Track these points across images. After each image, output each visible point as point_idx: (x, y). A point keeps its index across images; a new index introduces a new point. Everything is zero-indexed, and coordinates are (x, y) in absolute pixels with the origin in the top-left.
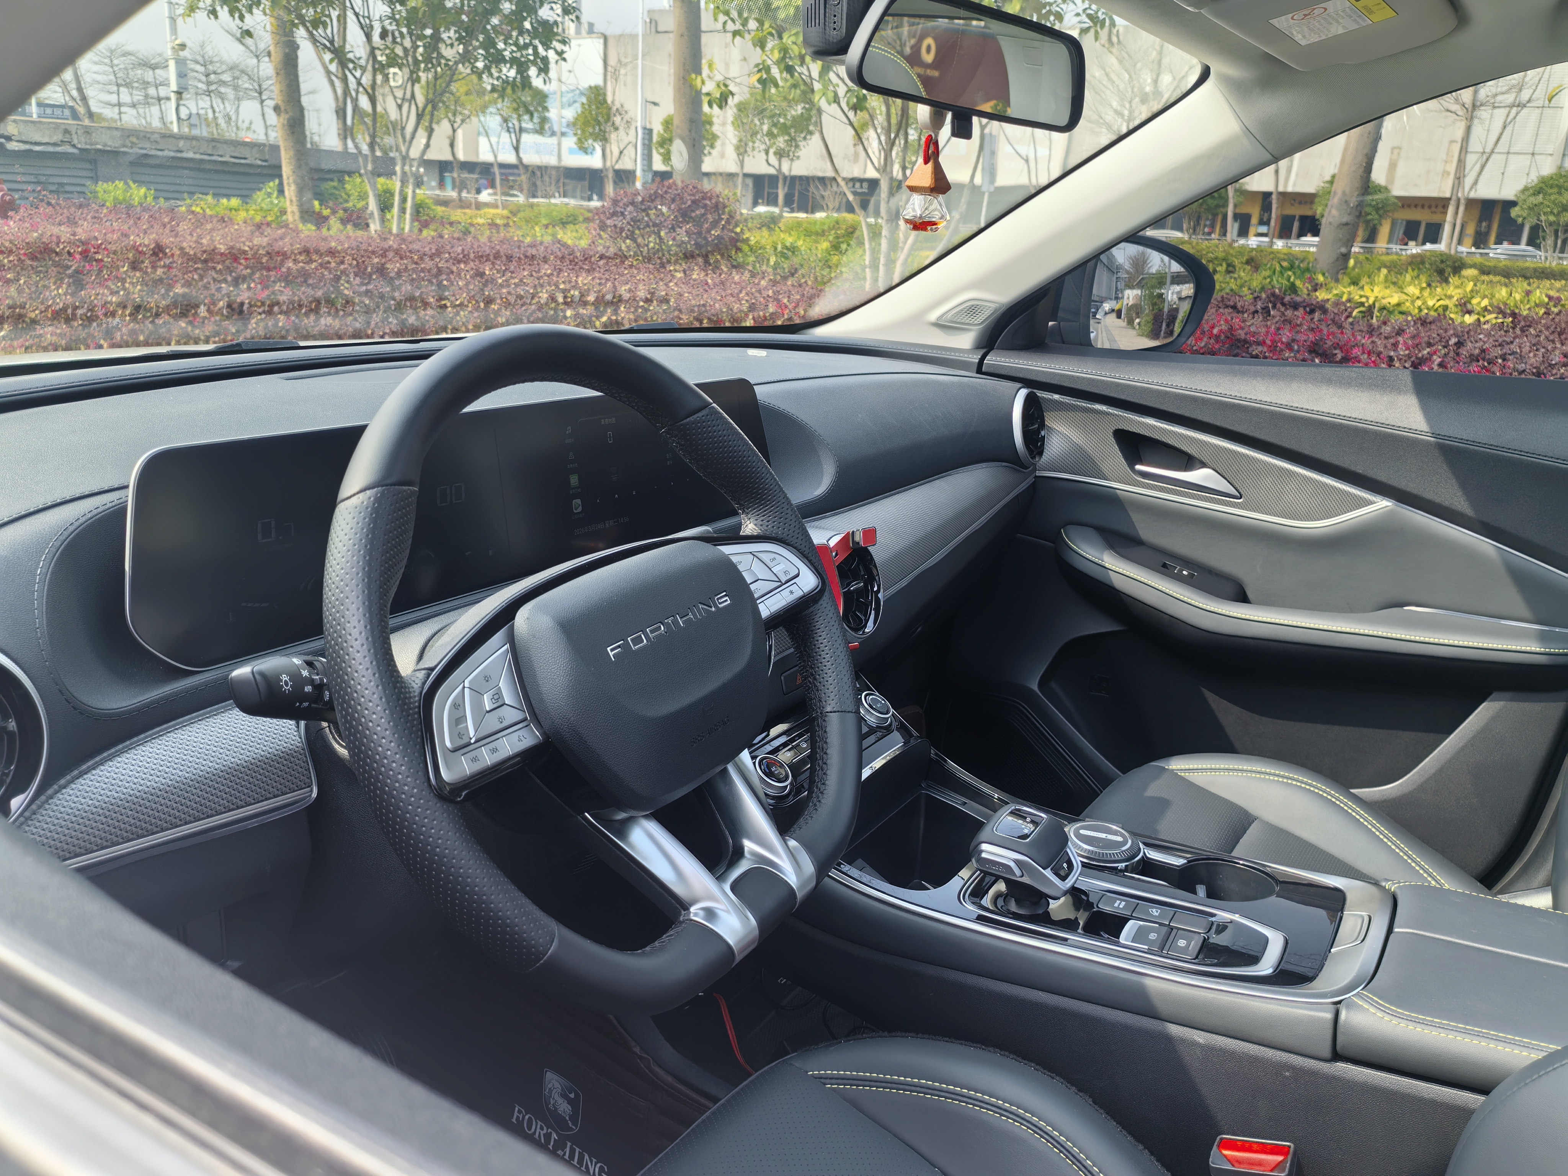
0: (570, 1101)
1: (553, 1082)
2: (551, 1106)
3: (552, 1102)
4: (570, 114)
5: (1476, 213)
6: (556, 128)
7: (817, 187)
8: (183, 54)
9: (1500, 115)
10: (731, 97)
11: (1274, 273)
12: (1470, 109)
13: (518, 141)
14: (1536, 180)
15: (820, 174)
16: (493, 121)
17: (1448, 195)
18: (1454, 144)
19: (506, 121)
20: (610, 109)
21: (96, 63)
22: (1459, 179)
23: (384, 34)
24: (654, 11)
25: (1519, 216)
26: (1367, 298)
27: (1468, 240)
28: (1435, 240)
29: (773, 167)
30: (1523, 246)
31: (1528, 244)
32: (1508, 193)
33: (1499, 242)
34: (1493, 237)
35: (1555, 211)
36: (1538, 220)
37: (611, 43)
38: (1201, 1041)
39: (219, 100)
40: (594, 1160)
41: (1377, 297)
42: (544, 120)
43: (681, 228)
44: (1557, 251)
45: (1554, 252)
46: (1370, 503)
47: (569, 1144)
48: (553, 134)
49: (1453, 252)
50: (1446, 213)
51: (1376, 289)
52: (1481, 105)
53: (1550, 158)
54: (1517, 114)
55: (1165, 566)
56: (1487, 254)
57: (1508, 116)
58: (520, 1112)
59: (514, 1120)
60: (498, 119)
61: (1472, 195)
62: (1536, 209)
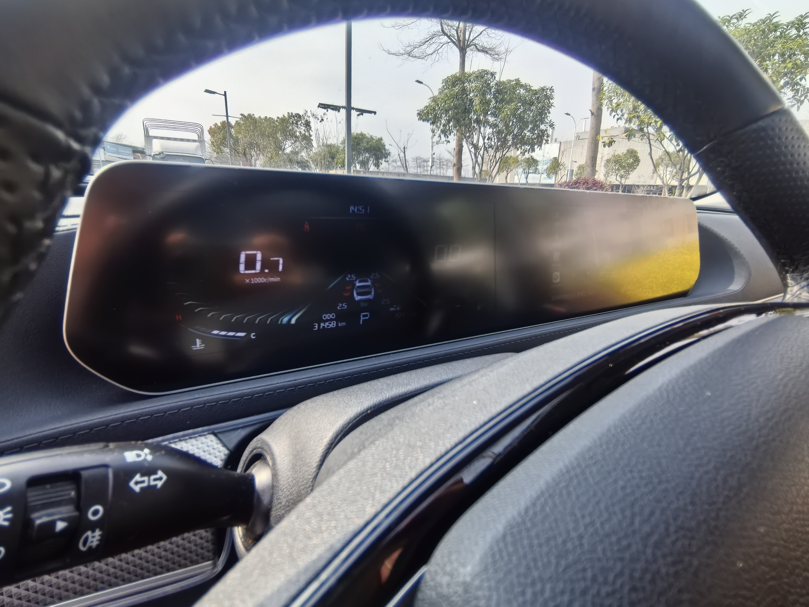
4: (545, 167)
6: (540, 172)
7: (635, 188)
8: (434, 156)
10: (613, 143)
13: (527, 176)
15: (637, 184)
16: (520, 170)
19: (524, 170)
20: (559, 164)
21: (413, 162)
23: (488, 139)
24: (579, 133)
29: (618, 181)
37: (562, 144)
39: (442, 170)
42: (536, 169)
48: (539, 173)
60: (522, 169)
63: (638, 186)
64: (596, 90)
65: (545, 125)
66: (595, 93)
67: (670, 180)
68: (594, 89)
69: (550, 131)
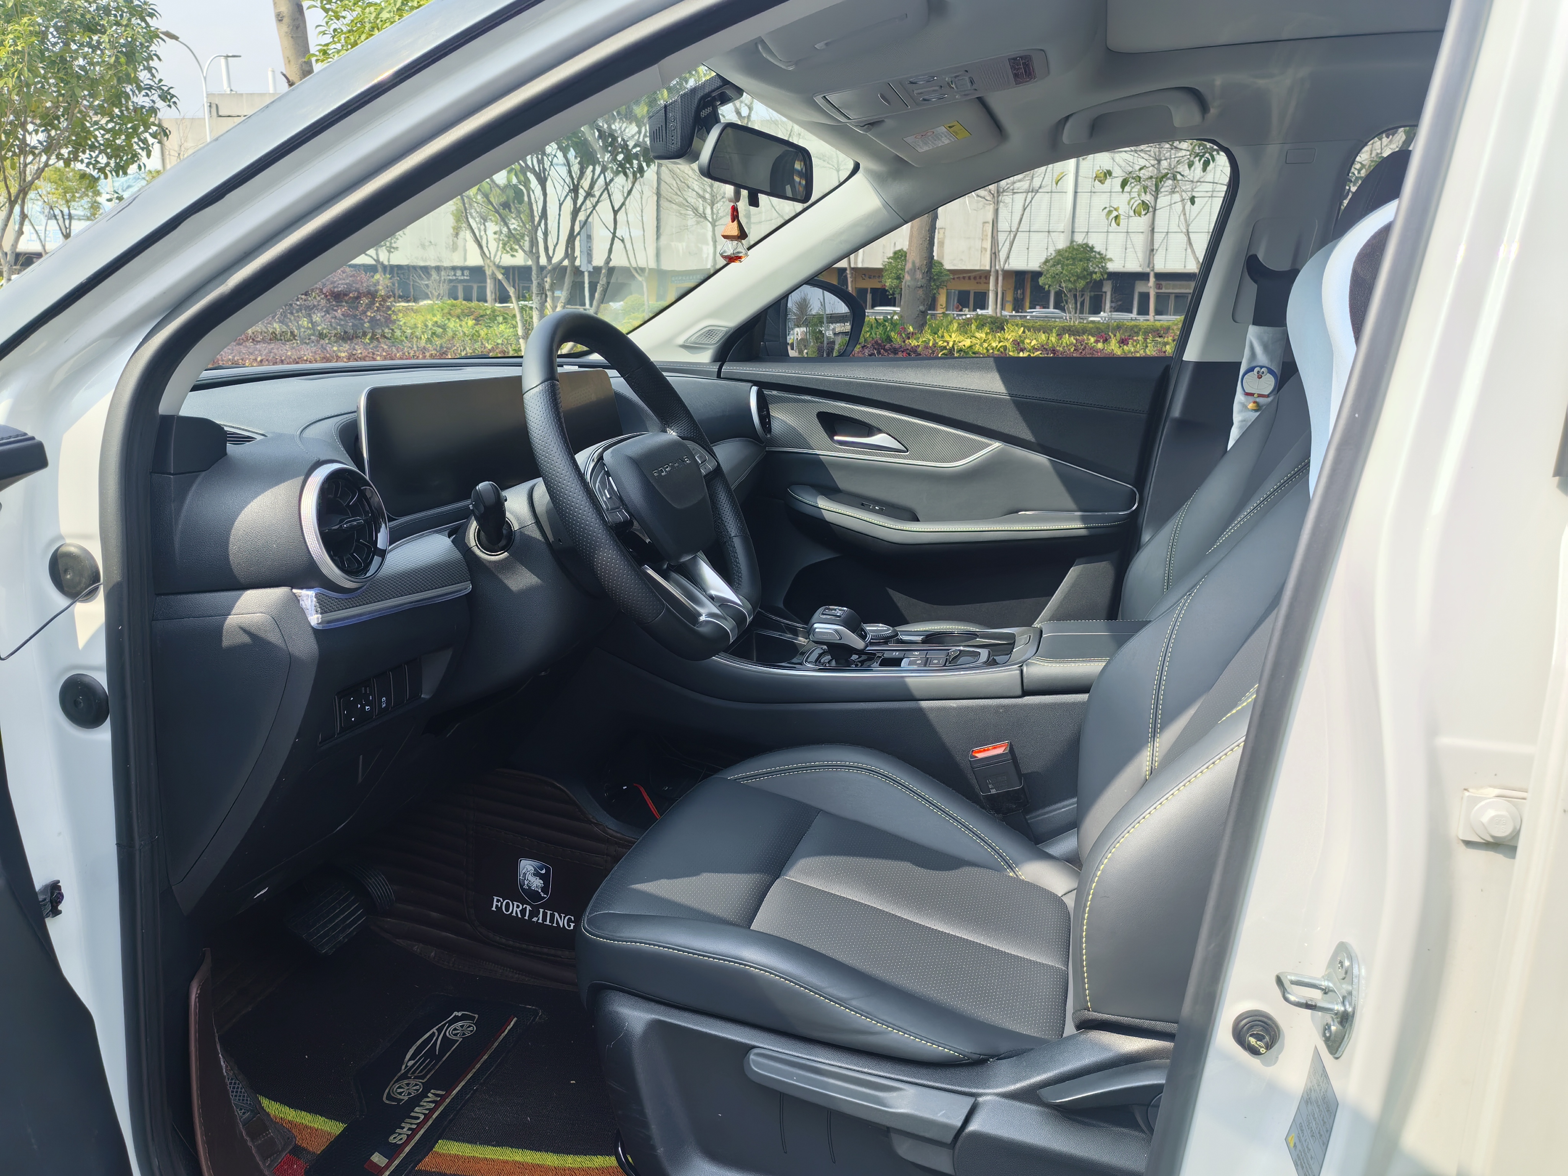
0: (541, 877)
1: (527, 867)
2: (525, 887)
3: (526, 882)
5: (1012, 281)
9: (1019, 199)
11: (872, 328)
12: (995, 195)
14: (1054, 254)
17: (988, 268)
18: (987, 224)
22: (995, 255)
25: (1045, 284)
26: (948, 343)
27: (1009, 306)
28: (983, 307)
30: (1051, 310)
31: (1055, 308)
32: (1034, 264)
33: (1033, 307)
34: (1027, 304)
35: (1072, 279)
36: (1060, 286)
38: (954, 705)
40: (563, 915)
41: (955, 341)
42: (96, 206)
43: (336, 311)
44: (1078, 312)
45: (1076, 313)
46: (990, 445)
47: (541, 910)
49: (999, 315)
50: (989, 283)
51: (953, 335)
52: (1004, 191)
53: (1062, 235)
54: (1032, 199)
55: (863, 504)
56: (1026, 316)
57: (1025, 200)
58: (498, 901)
59: (494, 909)
61: (1007, 267)
62: (1057, 277)
63: (426, 270)
64: (286, 20)
65: (147, 95)
66: (285, 28)
67: (499, 253)
68: (280, 18)
69: (166, 114)
